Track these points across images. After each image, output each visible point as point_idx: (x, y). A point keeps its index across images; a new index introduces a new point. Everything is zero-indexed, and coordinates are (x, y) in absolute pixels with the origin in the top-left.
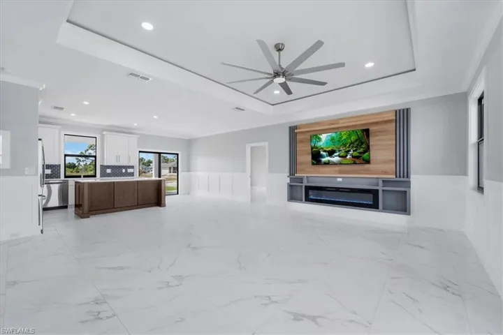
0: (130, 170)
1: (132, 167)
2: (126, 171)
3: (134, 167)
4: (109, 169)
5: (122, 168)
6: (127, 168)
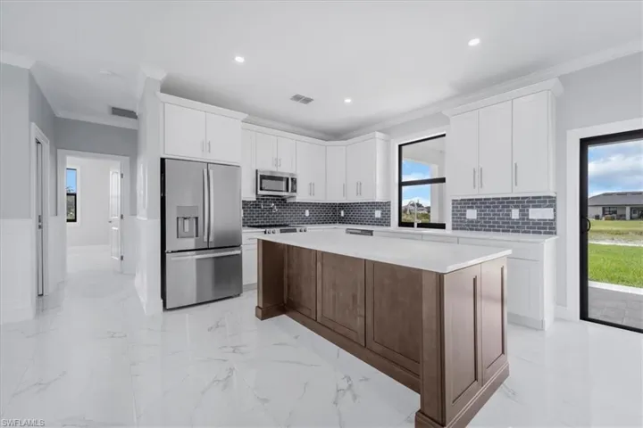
0: (535, 214)
1: (549, 202)
2: (524, 214)
3: (554, 201)
4: (472, 207)
5: (509, 207)
6: (529, 207)
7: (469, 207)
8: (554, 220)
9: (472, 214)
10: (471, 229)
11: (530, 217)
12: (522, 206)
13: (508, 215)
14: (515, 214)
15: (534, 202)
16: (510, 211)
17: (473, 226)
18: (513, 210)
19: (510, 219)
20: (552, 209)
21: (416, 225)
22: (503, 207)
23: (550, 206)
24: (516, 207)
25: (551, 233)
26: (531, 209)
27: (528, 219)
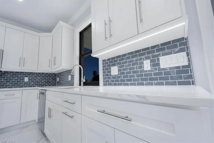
1: (180, 45)
2: (155, 64)
3: (186, 44)
6: (159, 55)
8: (189, 66)
13: (141, 67)
14: (147, 65)
15: (164, 49)
18: (145, 62)
19: (144, 71)
20: (184, 54)
23: (182, 50)
24: (147, 58)
25: (188, 83)
26: (161, 58)
27: (160, 69)
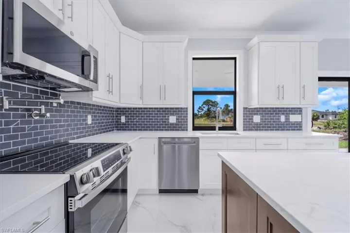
0: (294, 118)
1: (299, 111)
2: (287, 119)
3: (301, 111)
4: (257, 114)
5: (279, 114)
6: (289, 114)
7: (255, 114)
8: (301, 122)
9: (257, 119)
10: (257, 130)
11: (291, 121)
12: (286, 114)
13: (279, 119)
14: (283, 119)
15: (292, 111)
16: (280, 117)
17: (257, 127)
19: (280, 122)
20: (300, 115)
21: (217, 128)
22: (276, 114)
23: (300, 114)
24: (283, 114)
25: (300, 130)
26: (290, 116)
27: (289, 122)
